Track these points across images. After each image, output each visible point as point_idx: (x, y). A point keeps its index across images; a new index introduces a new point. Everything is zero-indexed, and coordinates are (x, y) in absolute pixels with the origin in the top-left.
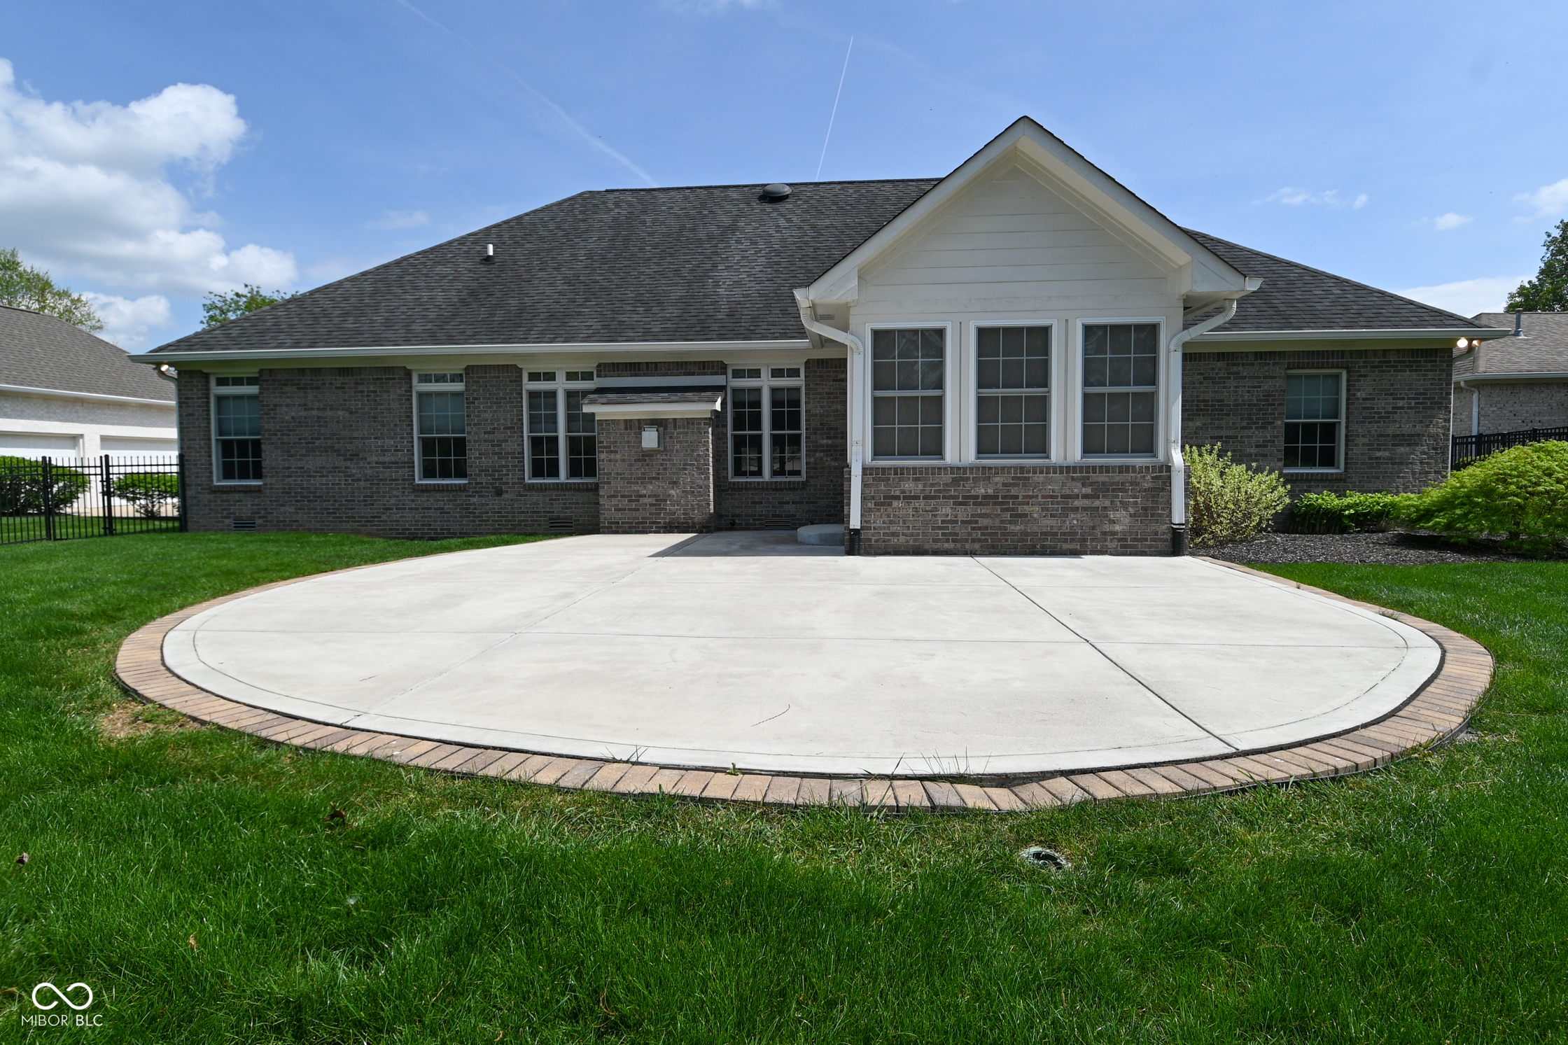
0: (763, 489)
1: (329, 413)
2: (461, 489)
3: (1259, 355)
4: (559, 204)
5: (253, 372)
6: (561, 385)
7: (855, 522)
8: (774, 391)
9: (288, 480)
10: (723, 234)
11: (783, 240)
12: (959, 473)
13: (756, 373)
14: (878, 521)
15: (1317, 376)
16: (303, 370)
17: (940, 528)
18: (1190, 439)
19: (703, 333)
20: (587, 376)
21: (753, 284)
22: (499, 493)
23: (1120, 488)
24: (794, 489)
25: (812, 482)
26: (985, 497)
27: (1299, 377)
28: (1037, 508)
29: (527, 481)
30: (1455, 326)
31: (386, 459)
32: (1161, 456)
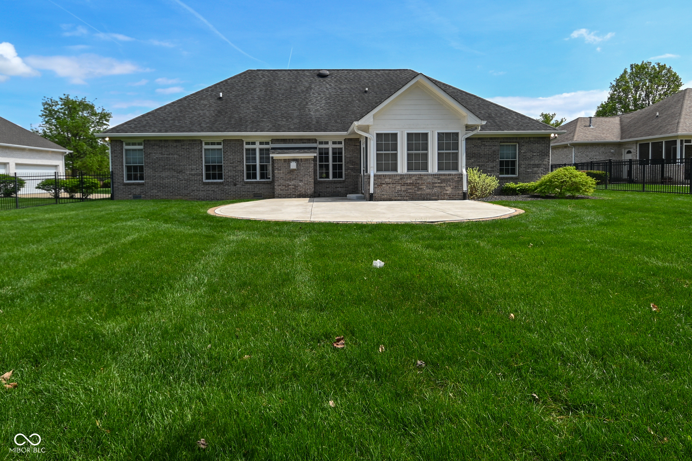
0: (330, 183)
1: (171, 156)
2: (221, 183)
3: (491, 138)
4: (240, 75)
5: (141, 140)
6: (257, 147)
7: (372, 191)
8: (333, 149)
9: (154, 180)
10: (307, 90)
11: (330, 93)
12: (402, 176)
13: (327, 143)
14: (378, 191)
15: (509, 145)
16: (161, 140)
17: (397, 193)
18: (469, 166)
19: (309, 129)
20: (267, 143)
21: (322, 111)
22: (235, 185)
23: (449, 180)
24: (341, 183)
25: (347, 180)
26: (410, 183)
27: (504, 145)
28: (425, 187)
29: (245, 180)
30: (550, 130)
31: (193, 173)
32: (460, 171)
